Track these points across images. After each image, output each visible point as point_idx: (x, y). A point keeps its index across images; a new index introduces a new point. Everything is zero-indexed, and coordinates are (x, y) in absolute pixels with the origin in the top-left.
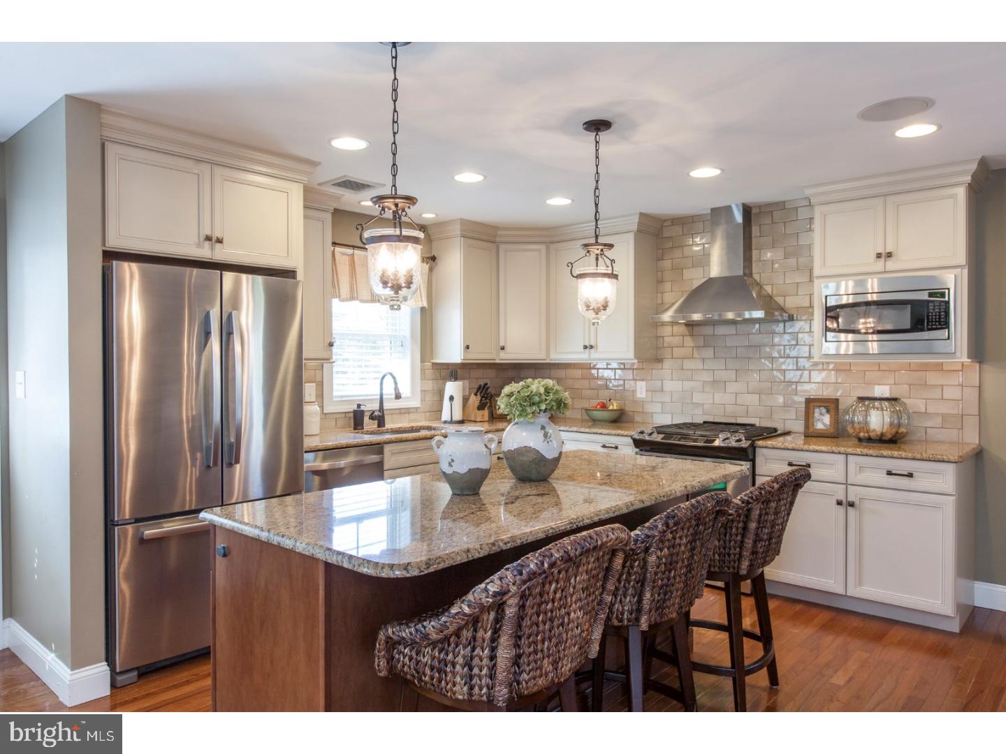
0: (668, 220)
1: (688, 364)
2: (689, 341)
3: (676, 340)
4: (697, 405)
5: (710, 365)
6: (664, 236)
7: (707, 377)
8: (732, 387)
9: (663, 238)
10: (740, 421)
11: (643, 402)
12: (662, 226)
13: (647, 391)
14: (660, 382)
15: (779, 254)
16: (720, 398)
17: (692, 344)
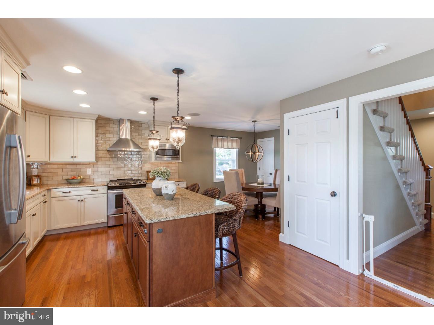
0: (100, 118)
1: (108, 163)
2: (108, 156)
3: (104, 155)
4: (111, 175)
5: (116, 163)
6: (99, 122)
7: (115, 166)
8: (123, 169)
9: (98, 123)
10: (126, 178)
11: (90, 176)
12: (98, 119)
13: (91, 171)
14: (97, 169)
15: (137, 134)
16: (119, 172)
17: (109, 157)
